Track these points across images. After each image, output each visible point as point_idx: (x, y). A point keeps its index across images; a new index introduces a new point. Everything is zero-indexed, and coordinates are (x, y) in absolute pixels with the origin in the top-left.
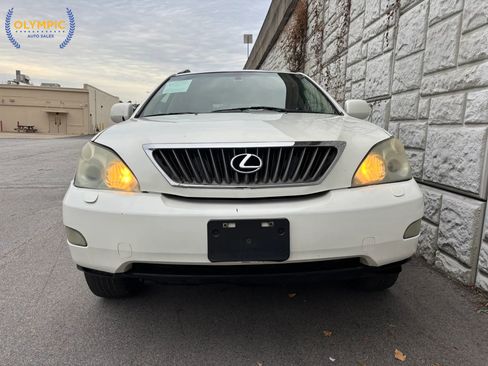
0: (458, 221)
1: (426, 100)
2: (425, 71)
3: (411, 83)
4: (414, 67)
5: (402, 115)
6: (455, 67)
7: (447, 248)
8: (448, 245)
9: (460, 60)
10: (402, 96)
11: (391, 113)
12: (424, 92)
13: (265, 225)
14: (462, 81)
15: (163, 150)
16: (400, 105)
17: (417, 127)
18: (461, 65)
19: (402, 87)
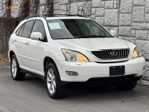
0: (148, 69)
1: (134, 31)
2: (133, 20)
3: (128, 24)
4: (129, 18)
5: (125, 34)
6: (144, 22)
7: (145, 78)
8: (145, 77)
9: (145, 21)
10: (124, 27)
11: (119, 33)
12: (133, 28)
13: (120, 67)
14: (146, 27)
15: (94, 51)
16: (123, 30)
17: (131, 39)
18: (146, 22)
19: (124, 24)
